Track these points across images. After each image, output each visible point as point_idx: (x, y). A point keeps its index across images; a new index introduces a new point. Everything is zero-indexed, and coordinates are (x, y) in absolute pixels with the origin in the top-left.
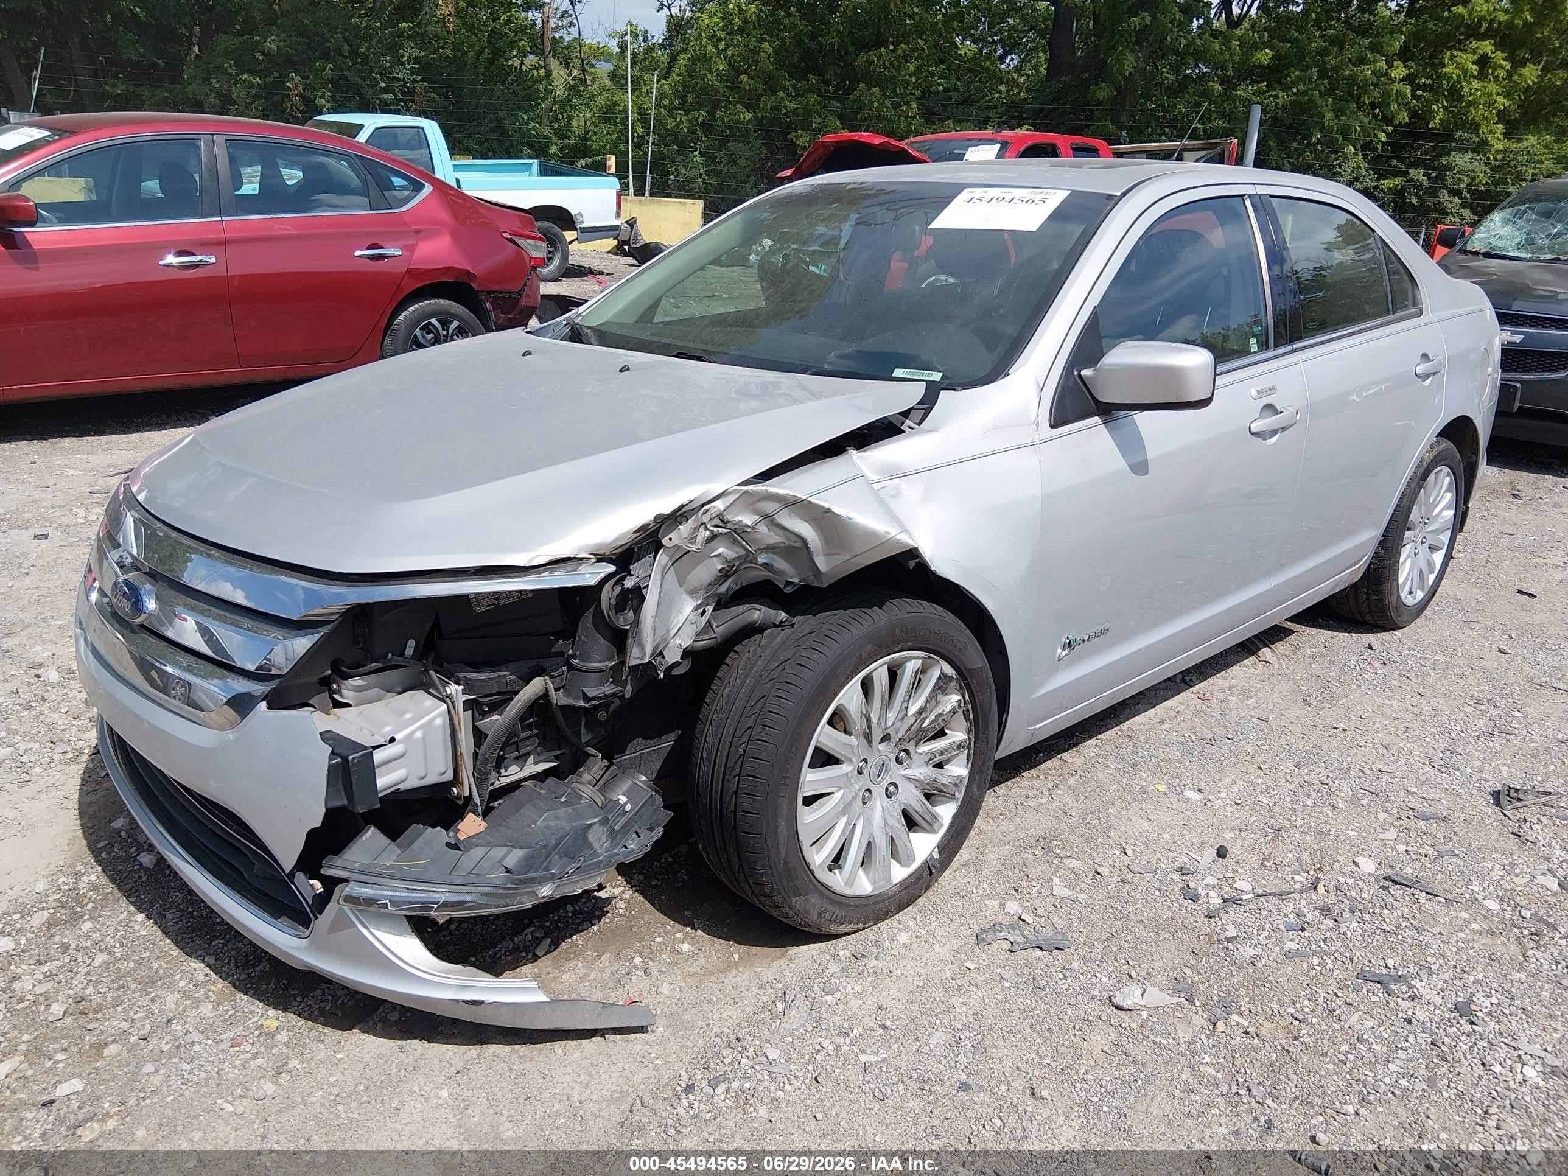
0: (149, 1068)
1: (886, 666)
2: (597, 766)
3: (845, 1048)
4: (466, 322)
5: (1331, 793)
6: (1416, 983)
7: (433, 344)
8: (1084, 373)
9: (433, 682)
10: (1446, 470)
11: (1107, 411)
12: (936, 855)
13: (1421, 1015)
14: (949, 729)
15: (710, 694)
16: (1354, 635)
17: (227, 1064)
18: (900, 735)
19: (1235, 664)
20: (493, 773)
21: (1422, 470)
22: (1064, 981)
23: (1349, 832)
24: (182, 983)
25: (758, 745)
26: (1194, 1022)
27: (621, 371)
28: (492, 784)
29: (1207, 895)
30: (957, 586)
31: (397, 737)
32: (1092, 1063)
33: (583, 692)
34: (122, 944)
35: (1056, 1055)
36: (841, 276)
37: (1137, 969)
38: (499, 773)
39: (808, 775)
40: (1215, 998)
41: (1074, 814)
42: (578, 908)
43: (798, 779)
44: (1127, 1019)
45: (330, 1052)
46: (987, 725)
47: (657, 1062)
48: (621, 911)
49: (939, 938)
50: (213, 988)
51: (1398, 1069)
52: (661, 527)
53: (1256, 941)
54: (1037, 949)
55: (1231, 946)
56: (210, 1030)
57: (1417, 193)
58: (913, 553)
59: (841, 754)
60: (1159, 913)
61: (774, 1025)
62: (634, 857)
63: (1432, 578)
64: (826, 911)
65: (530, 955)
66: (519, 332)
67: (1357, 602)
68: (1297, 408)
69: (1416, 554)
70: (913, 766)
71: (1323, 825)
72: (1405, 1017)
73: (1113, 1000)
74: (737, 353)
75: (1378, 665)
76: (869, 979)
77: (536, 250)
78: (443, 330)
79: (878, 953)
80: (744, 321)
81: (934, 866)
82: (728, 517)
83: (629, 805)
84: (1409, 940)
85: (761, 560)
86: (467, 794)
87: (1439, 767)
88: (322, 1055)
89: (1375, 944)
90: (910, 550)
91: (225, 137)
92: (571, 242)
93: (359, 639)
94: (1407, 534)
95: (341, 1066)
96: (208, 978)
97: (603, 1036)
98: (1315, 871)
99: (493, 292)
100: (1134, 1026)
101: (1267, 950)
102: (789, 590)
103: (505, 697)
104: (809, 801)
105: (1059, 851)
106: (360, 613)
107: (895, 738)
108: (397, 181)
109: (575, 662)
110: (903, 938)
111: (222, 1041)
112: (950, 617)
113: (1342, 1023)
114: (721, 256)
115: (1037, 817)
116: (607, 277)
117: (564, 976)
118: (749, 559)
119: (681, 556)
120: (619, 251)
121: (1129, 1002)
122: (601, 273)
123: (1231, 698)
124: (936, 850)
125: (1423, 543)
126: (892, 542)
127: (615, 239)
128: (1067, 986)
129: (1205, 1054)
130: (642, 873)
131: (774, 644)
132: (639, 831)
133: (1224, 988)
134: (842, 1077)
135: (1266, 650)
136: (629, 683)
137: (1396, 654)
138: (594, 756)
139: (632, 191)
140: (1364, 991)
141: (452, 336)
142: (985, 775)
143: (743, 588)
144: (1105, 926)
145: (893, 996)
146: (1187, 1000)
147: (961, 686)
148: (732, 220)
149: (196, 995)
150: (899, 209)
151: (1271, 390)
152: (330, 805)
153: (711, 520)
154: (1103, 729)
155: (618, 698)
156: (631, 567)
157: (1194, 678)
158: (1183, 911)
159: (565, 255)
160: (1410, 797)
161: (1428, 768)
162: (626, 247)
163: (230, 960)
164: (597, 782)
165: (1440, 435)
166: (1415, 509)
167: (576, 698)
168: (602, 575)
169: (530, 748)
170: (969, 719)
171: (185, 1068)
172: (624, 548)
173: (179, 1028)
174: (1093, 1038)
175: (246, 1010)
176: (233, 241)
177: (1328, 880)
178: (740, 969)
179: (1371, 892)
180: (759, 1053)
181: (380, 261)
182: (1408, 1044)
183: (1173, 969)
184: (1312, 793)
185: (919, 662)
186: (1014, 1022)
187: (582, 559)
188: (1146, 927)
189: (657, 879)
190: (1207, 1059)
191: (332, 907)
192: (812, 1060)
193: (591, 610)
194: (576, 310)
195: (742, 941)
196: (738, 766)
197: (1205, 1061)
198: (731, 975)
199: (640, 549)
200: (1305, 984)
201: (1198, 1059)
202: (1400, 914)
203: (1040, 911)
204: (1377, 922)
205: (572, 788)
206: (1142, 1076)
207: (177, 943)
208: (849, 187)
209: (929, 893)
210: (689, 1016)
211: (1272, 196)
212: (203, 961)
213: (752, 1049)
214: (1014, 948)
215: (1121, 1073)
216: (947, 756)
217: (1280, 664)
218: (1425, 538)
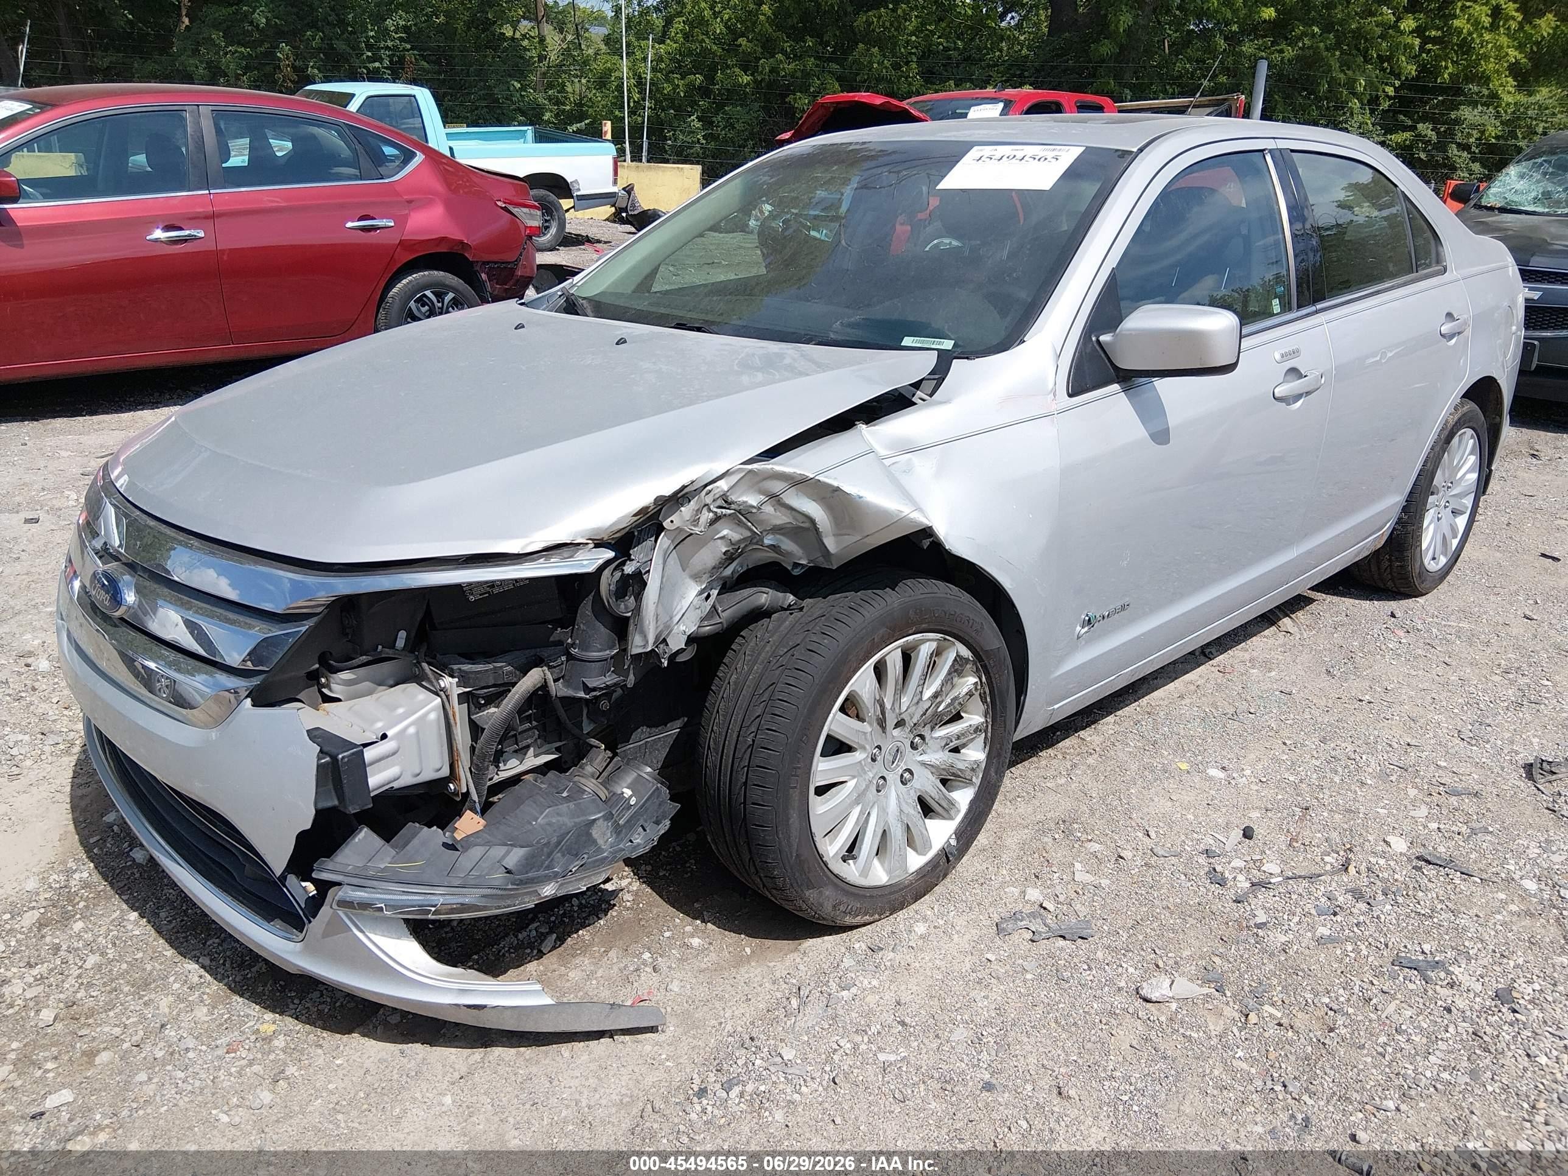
0: (142, 1076)
1: (900, 650)
2: (600, 757)
3: (863, 1047)
4: (462, 294)
5: (1359, 768)
6: (1454, 969)
7: (429, 317)
8: (1102, 338)
9: (427, 674)
10: (1470, 432)
11: (1127, 378)
12: (953, 842)
13: (1461, 1003)
14: (965, 712)
15: (716, 681)
16: (1376, 602)
17: (222, 1071)
18: (915, 721)
19: (1255, 635)
20: (491, 768)
21: (1446, 432)
22: (1088, 972)
23: (1379, 810)
24: (176, 986)
25: (767, 734)
26: (1225, 1013)
27: (617, 344)
28: (491, 779)
29: (1235, 878)
30: (973, 565)
31: (389, 733)
32: (1120, 1059)
33: (583, 682)
34: (114, 944)
35: (1082, 1050)
36: (843, 242)
37: (1165, 959)
38: (498, 767)
39: (820, 764)
40: (1246, 989)
41: (1094, 795)
42: (583, 902)
43: (810, 770)
44: (1155, 1012)
45: (329, 1057)
46: (1004, 707)
47: (668, 1064)
48: (628, 904)
49: (957, 928)
50: (208, 990)
51: (1439, 1062)
52: (661, 509)
53: (1287, 927)
54: (1059, 939)
55: (1261, 933)
56: (205, 1036)
57: (1426, 148)
58: (927, 532)
59: (853, 741)
60: (1185, 899)
61: (788, 1023)
62: (641, 851)
63: (1455, 543)
64: (840, 904)
65: (535, 952)
66: (512, 304)
67: (1379, 569)
68: (1322, 371)
69: (1439, 519)
70: (928, 751)
71: (1352, 803)
72: (1444, 1005)
73: (1141, 992)
74: (739, 322)
75: (1401, 633)
76: (887, 973)
77: (531, 218)
78: (439, 302)
79: (895, 945)
80: (744, 289)
81: (951, 854)
82: (732, 498)
83: (634, 798)
84: (1445, 924)
85: (768, 541)
86: (464, 790)
87: (1468, 740)
88: (320, 1061)
89: (1410, 928)
90: (924, 529)
91: (211, 108)
92: (567, 211)
93: (347, 631)
94: (1431, 499)
95: (341, 1073)
96: (202, 980)
97: (611, 1037)
98: (1345, 851)
99: (488, 263)
100: (1163, 1019)
101: (1299, 936)
102: (796, 572)
103: (502, 689)
104: (821, 791)
105: (1079, 835)
106: (347, 605)
107: (910, 723)
108: (388, 150)
109: (574, 651)
110: (920, 928)
111: (217, 1047)
112: (966, 597)
113: (1379, 1013)
114: (721, 221)
115: (1056, 798)
116: (605, 246)
117: (570, 974)
118: (755, 541)
119: (683, 539)
120: (617, 218)
121: (1157, 994)
122: (599, 241)
123: (1252, 671)
124: (954, 836)
125: (1446, 507)
126: (903, 521)
127: (613, 205)
128: (1092, 978)
129: (1238, 1048)
130: (650, 864)
131: (782, 629)
132: (645, 825)
133: (1255, 978)
134: (861, 1078)
135: (1286, 620)
136: (631, 672)
137: (1419, 622)
138: (597, 747)
139: (628, 157)
140: (1401, 978)
141: (447, 308)
142: (1003, 758)
143: (748, 570)
144: (1129, 913)
145: (911, 990)
146: (1217, 991)
147: (977, 668)
148: (731, 184)
149: (190, 999)
150: (901, 171)
151: (1295, 353)
152: (320, 806)
153: (714, 500)
154: (1121, 705)
155: (621, 687)
156: (631, 552)
157: (1213, 650)
158: (1210, 897)
159: (562, 224)
160: (1440, 771)
161: (1457, 741)
162: (624, 215)
163: (225, 961)
164: (601, 774)
165: (1463, 396)
166: (1439, 473)
167: (576, 689)
168: (601, 562)
169: (529, 741)
170: (986, 702)
171: (179, 1076)
172: (623, 532)
173: (173, 1033)
174: (1121, 1033)
175: (242, 1013)
176: (221, 215)
177: (1359, 861)
178: (753, 964)
179: (1404, 873)
180: (773, 1053)
181: (372, 233)
182: (1448, 1035)
183: (1201, 958)
184: (1340, 769)
185: (934, 645)
186: (1038, 1016)
187: (579, 544)
188: (1172, 913)
189: (665, 870)
190: (1240, 1053)
191: (325, 911)
192: (829, 1060)
193: (591, 597)
194: (570, 281)
195: (753, 933)
196: (747, 756)
197: (1237, 1056)
198: (743, 970)
199: (640, 532)
200: (1339, 972)
201: (1231, 1053)
202: (1435, 896)
203: (1062, 898)
204: (1411, 905)
205: (574, 783)
206: (1173, 1072)
207: (171, 943)
208: (851, 148)
209: (948, 880)
210: (701, 1014)
211: (1292, 151)
212: (197, 962)
213: (766, 1049)
214: (1036, 938)
215: (1151, 1069)
216: (963, 741)
217: (1301, 634)
218: (1448, 502)
